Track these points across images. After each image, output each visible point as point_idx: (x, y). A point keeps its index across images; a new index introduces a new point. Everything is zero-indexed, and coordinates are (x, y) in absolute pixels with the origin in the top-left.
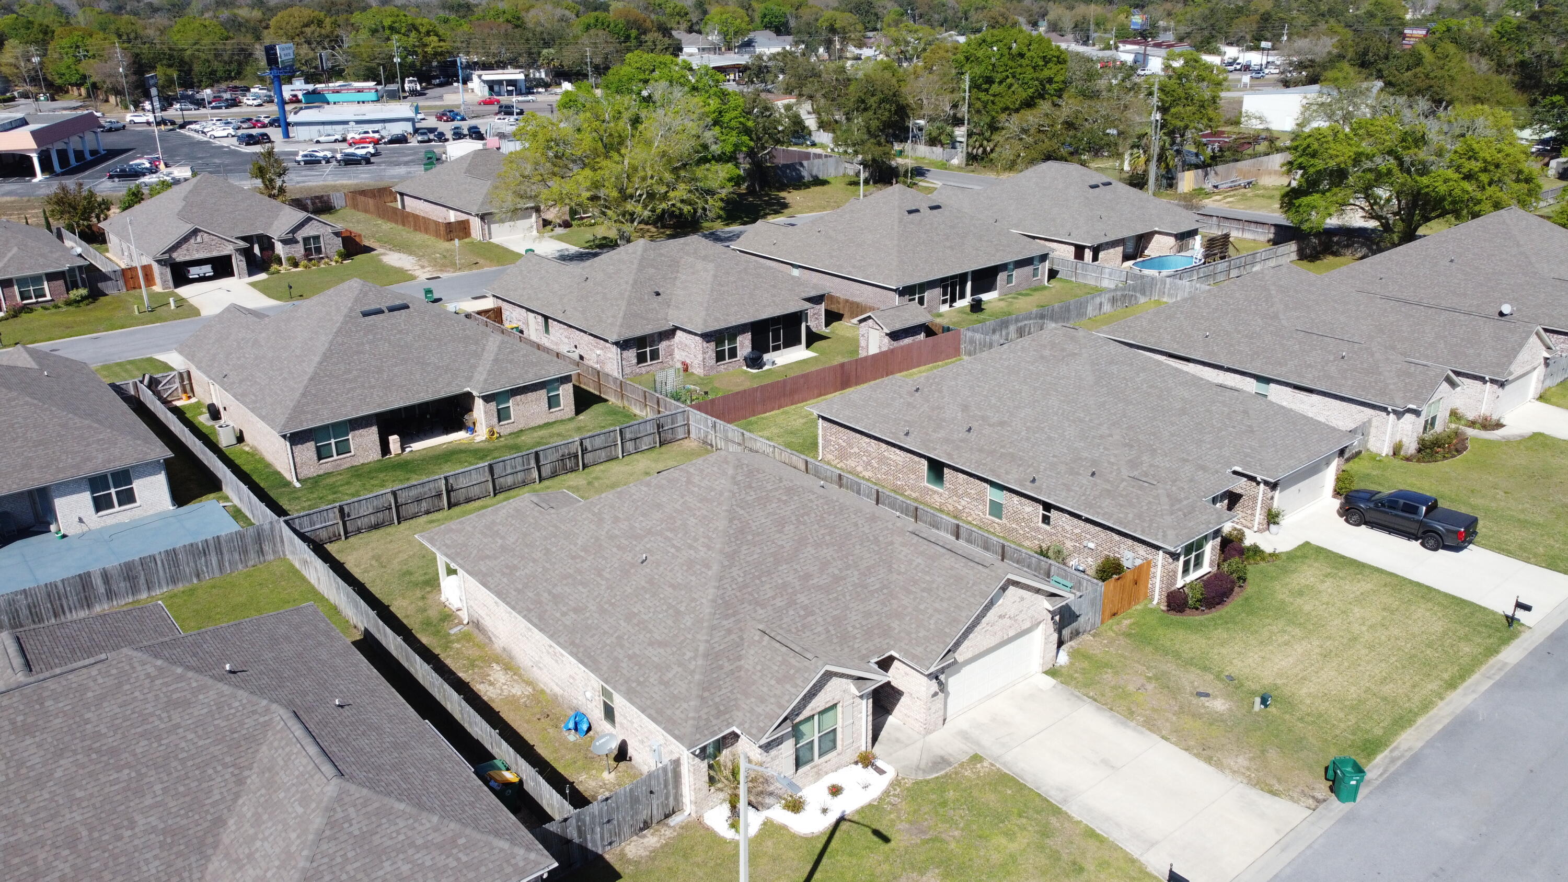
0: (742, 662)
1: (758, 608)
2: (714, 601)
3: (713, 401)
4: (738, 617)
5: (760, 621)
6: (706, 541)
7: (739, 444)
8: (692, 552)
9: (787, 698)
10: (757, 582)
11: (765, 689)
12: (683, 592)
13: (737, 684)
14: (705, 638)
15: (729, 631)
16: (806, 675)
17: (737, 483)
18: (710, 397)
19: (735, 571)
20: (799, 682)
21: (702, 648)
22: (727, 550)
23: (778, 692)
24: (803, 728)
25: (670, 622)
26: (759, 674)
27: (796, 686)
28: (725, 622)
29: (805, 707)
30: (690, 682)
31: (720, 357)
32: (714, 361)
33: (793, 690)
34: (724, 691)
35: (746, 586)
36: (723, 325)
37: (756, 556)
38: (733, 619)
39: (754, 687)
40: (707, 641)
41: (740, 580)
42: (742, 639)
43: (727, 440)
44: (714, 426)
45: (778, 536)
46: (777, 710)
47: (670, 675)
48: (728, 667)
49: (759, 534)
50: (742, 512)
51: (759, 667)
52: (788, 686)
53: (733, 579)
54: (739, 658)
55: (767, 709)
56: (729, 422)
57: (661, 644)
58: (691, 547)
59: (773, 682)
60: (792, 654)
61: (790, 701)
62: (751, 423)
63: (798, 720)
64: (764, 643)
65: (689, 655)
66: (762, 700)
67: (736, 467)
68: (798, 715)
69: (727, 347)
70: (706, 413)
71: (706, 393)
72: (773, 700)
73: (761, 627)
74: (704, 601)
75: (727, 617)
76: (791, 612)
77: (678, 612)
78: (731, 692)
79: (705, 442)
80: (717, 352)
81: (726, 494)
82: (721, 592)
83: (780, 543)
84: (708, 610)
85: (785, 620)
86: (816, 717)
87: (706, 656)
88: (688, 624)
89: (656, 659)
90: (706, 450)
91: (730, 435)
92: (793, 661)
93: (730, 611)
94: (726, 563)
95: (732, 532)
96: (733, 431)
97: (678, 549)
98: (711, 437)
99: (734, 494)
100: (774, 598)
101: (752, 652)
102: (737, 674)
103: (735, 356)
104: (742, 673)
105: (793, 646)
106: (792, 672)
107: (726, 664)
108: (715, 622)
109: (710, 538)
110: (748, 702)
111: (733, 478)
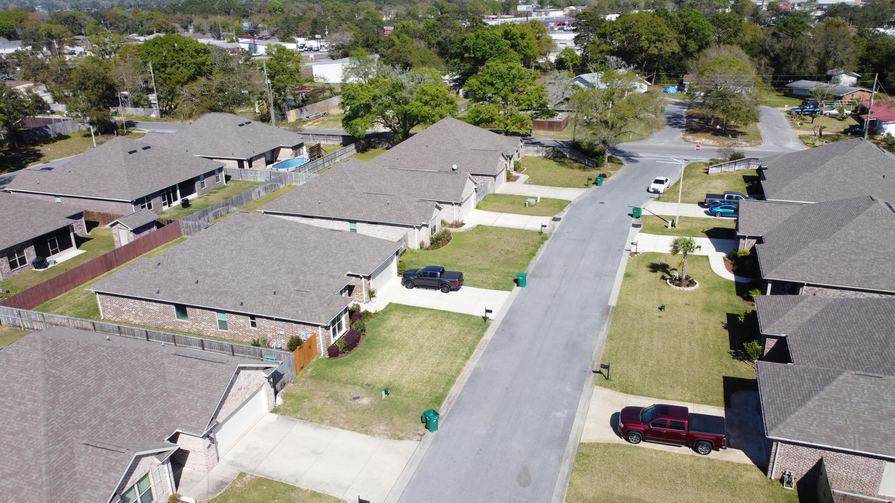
0: (76, 468)
1: (80, 430)
2: (46, 435)
3: (14, 297)
4: (66, 440)
5: (83, 439)
6: (31, 397)
7: (41, 322)
8: (22, 407)
9: (113, 481)
10: (76, 413)
11: (97, 481)
12: (21, 436)
13: (76, 484)
14: (45, 461)
15: (62, 451)
16: (123, 463)
17: (46, 353)
18: (12, 294)
19: (58, 411)
20: (120, 469)
21: (44, 469)
22: (48, 398)
23: (106, 480)
24: (128, 496)
25: (15, 459)
26: (90, 473)
27: (118, 472)
28: (57, 447)
29: (127, 482)
30: (40, 494)
31: (13, 265)
32: (9, 269)
33: (116, 475)
34: (67, 491)
35: (68, 418)
36: (11, 244)
37: (70, 397)
38: (63, 443)
39: (88, 482)
40: (47, 463)
41: (63, 415)
42: (72, 453)
43: (31, 321)
44: (19, 314)
45: (84, 380)
46: (109, 492)
47: (24, 494)
48: (66, 475)
49: (70, 382)
50: (54, 371)
51: (89, 468)
52: (112, 474)
53: (58, 416)
54: (73, 466)
55: (101, 493)
56: (30, 308)
57: (11, 475)
58: (20, 404)
59: (101, 475)
60: (111, 452)
61: (115, 483)
62: (47, 306)
63: (124, 492)
64: (90, 451)
65: (35, 476)
66: (96, 488)
67: (43, 343)
68: (123, 489)
69: (17, 258)
70: (11, 306)
71: (8, 292)
72: (103, 486)
73: (85, 442)
74: (39, 437)
75: (58, 443)
76: (104, 426)
77: (20, 450)
78: (73, 490)
79: (14, 326)
80: (10, 263)
81: (39, 362)
82: (50, 427)
83: (87, 384)
84: (42, 443)
85: (101, 432)
86: (136, 486)
87: (48, 473)
88: (30, 456)
89: (10, 486)
90: (17, 331)
91: (33, 317)
92: (112, 457)
93: (60, 438)
94: (50, 408)
95: (49, 386)
96: (34, 314)
97: (11, 408)
98: (19, 321)
99: (45, 361)
100: (90, 420)
101: (82, 460)
102: (74, 477)
103: (25, 263)
104: (78, 476)
105: (110, 447)
106: (113, 464)
107: (65, 473)
108: (50, 448)
109: (34, 395)
110: (86, 493)
111: (43, 350)
